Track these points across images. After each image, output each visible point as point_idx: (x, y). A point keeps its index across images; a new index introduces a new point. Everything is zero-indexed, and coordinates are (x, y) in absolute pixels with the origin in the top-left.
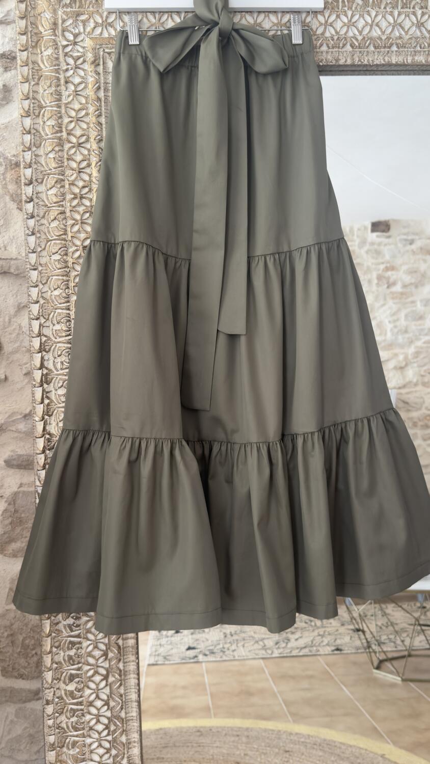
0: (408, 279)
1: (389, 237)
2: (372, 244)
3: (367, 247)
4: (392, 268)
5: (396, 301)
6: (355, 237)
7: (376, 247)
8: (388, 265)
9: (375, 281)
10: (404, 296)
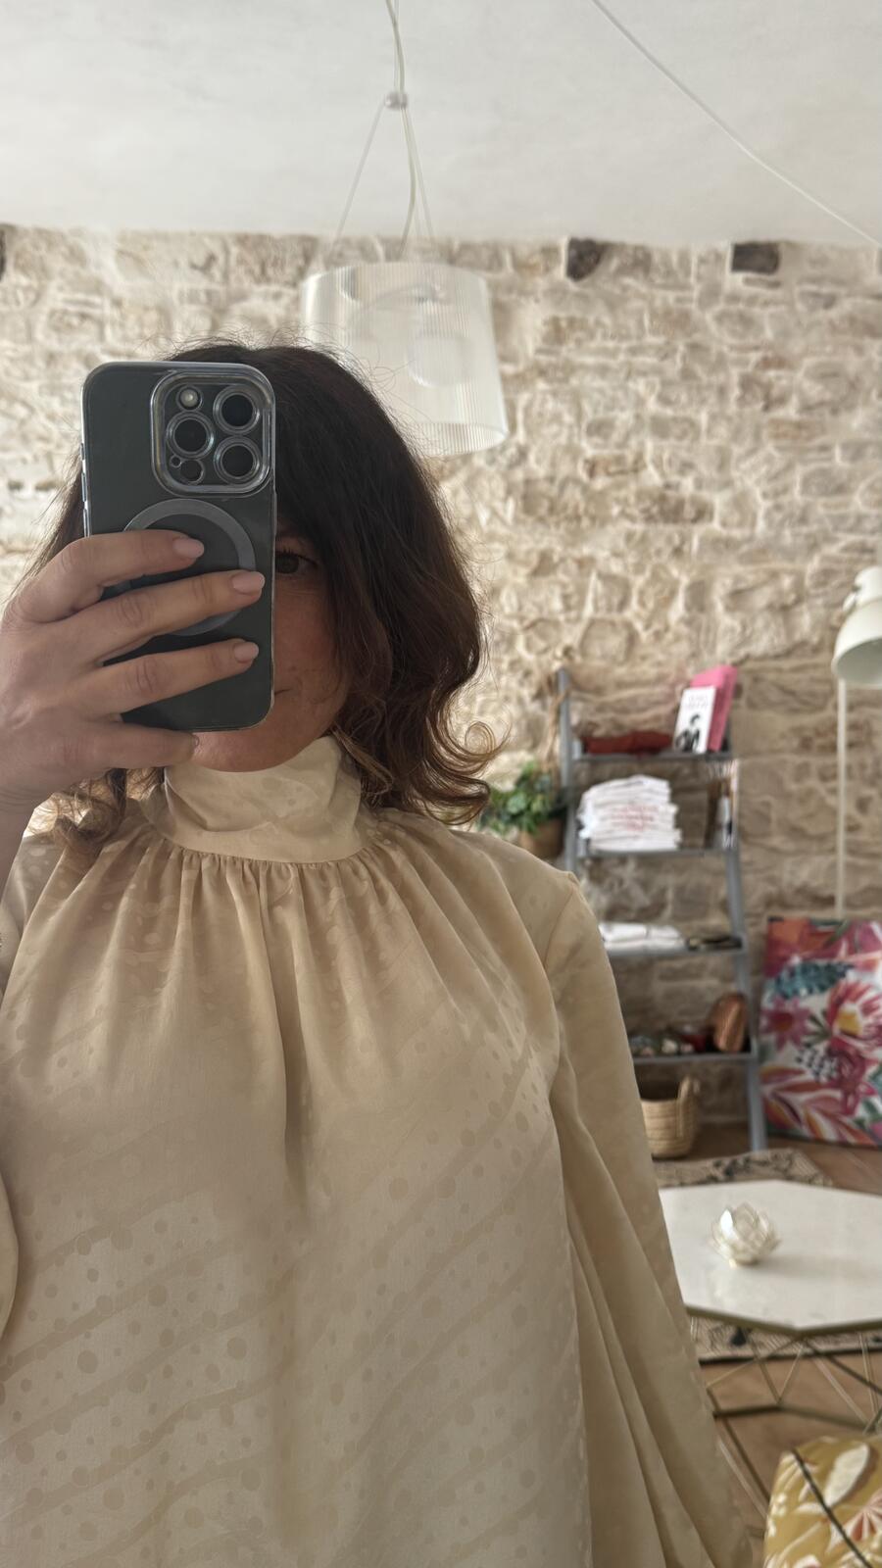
0: (814, 391)
1: (776, 285)
2: (734, 298)
3: (720, 306)
4: (780, 363)
5: (784, 442)
6: (692, 280)
7: (741, 306)
8: (770, 354)
9: (735, 392)
10: (804, 433)
